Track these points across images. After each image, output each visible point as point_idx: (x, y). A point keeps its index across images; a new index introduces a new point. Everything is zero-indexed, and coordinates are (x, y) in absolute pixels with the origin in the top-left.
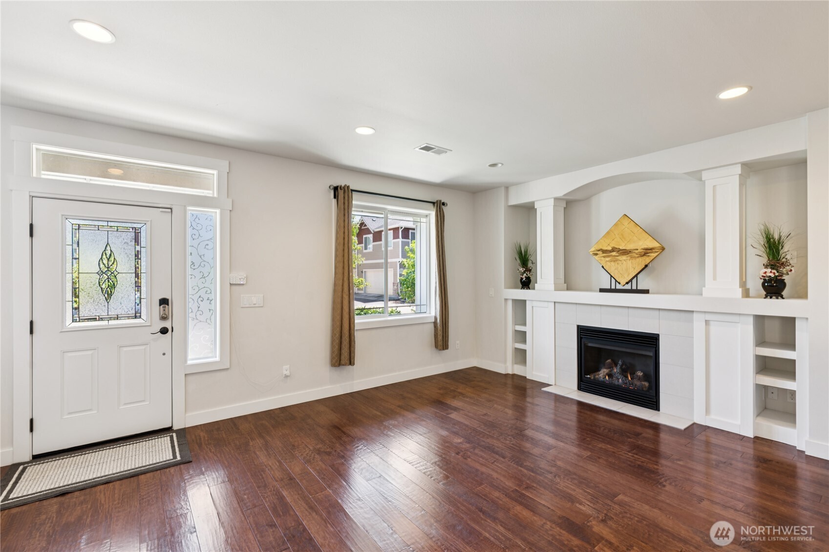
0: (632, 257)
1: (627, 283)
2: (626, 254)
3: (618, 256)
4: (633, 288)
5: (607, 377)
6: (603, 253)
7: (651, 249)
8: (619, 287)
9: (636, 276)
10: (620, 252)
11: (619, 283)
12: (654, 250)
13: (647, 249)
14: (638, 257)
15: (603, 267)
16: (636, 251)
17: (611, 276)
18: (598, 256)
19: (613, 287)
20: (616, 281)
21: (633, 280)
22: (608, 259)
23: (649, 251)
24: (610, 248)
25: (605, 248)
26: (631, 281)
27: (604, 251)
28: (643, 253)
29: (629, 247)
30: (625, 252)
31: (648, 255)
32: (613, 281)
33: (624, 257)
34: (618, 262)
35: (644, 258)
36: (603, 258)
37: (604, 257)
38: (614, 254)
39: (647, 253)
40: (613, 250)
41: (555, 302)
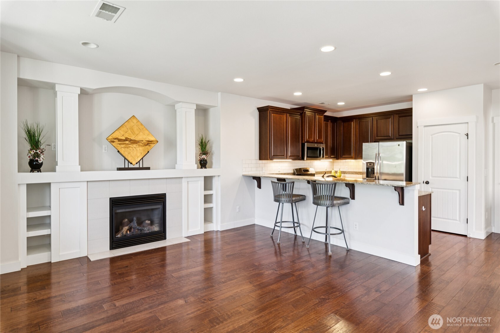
0: (139, 145)
1: (137, 163)
2: (136, 143)
3: (130, 144)
4: (140, 167)
5: (128, 232)
6: (119, 141)
7: (151, 141)
8: (131, 166)
9: (142, 158)
10: (132, 141)
11: (131, 163)
12: (153, 142)
13: (149, 141)
14: (143, 146)
15: (118, 151)
16: (143, 142)
17: (125, 159)
18: (115, 143)
19: (126, 166)
20: (129, 162)
21: (140, 161)
22: (123, 146)
23: (150, 143)
24: (124, 138)
25: (120, 138)
26: (139, 162)
27: (120, 140)
28: (146, 144)
29: (137, 138)
30: (134, 142)
31: (149, 145)
32: (127, 162)
33: (135, 145)
34: (130, 148)
35: (147, 146)
36: (118, 145)
37: (120, 144)
38: (127, 142)
39: (149, 144)
40: (126, 139)
41: (87, 181)
